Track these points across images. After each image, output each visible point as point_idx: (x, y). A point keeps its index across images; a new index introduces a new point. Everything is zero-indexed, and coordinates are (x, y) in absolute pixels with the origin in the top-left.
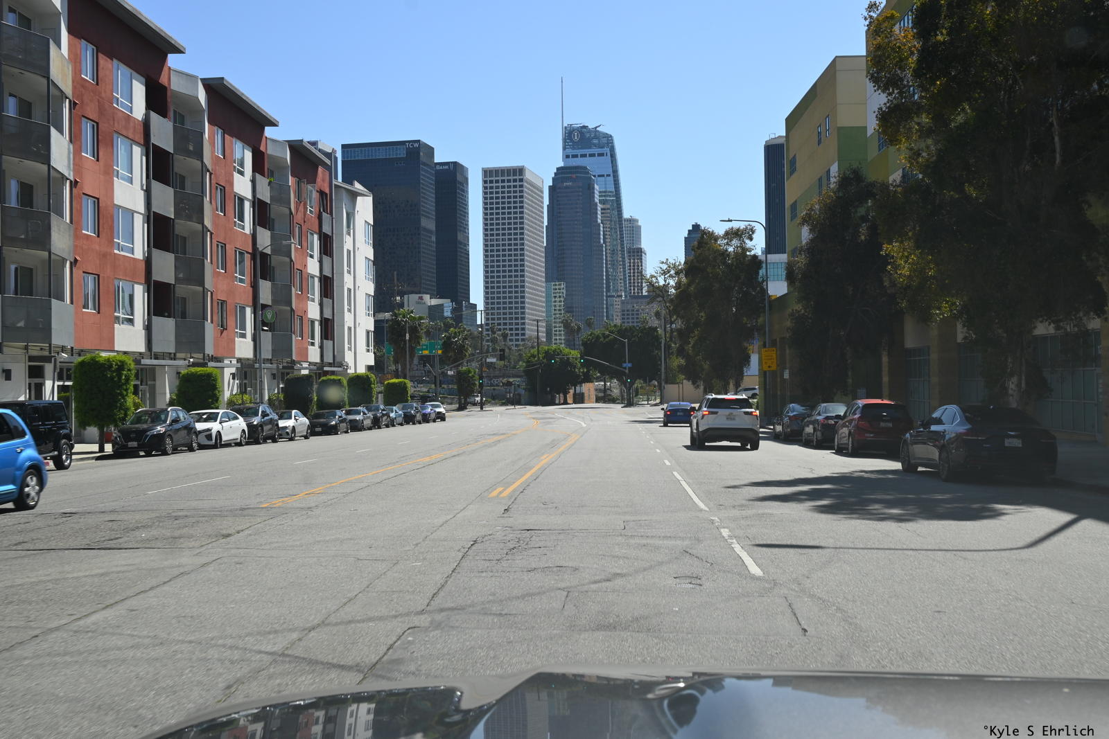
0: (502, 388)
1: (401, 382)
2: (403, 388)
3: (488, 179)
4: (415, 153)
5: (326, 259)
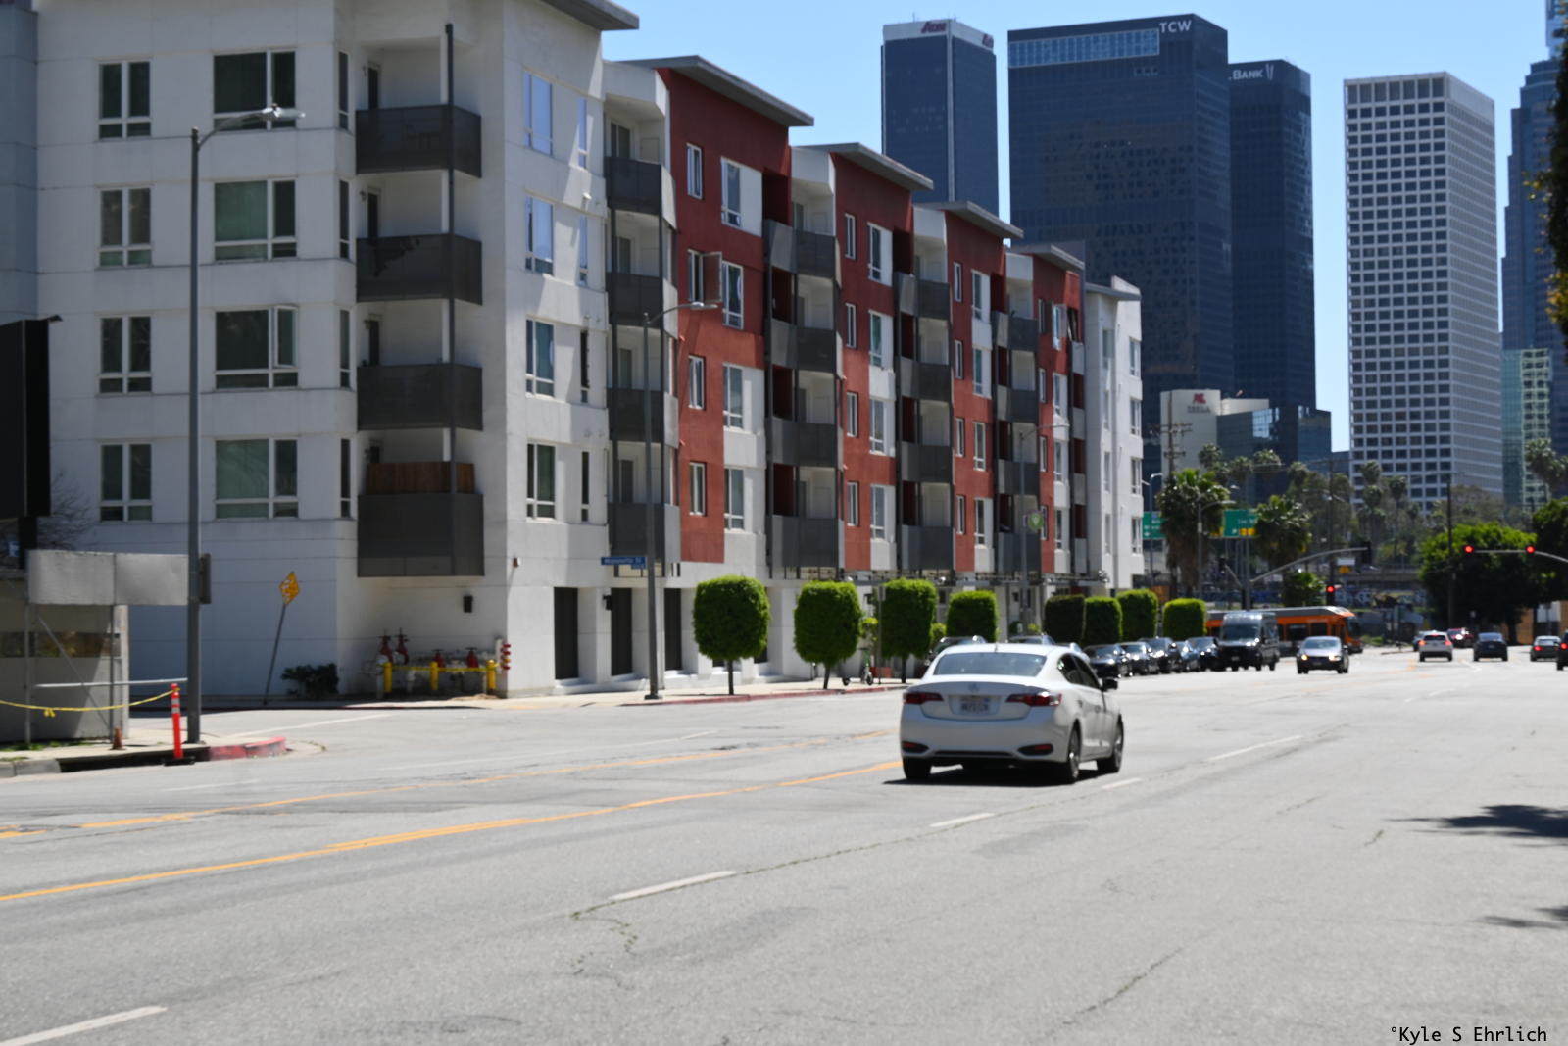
0: (1377, 613)
1: (1193, 604)
2: (1196, 613)
3: (1359, 106)
4: (1184, 43)
5: (1076, 412)
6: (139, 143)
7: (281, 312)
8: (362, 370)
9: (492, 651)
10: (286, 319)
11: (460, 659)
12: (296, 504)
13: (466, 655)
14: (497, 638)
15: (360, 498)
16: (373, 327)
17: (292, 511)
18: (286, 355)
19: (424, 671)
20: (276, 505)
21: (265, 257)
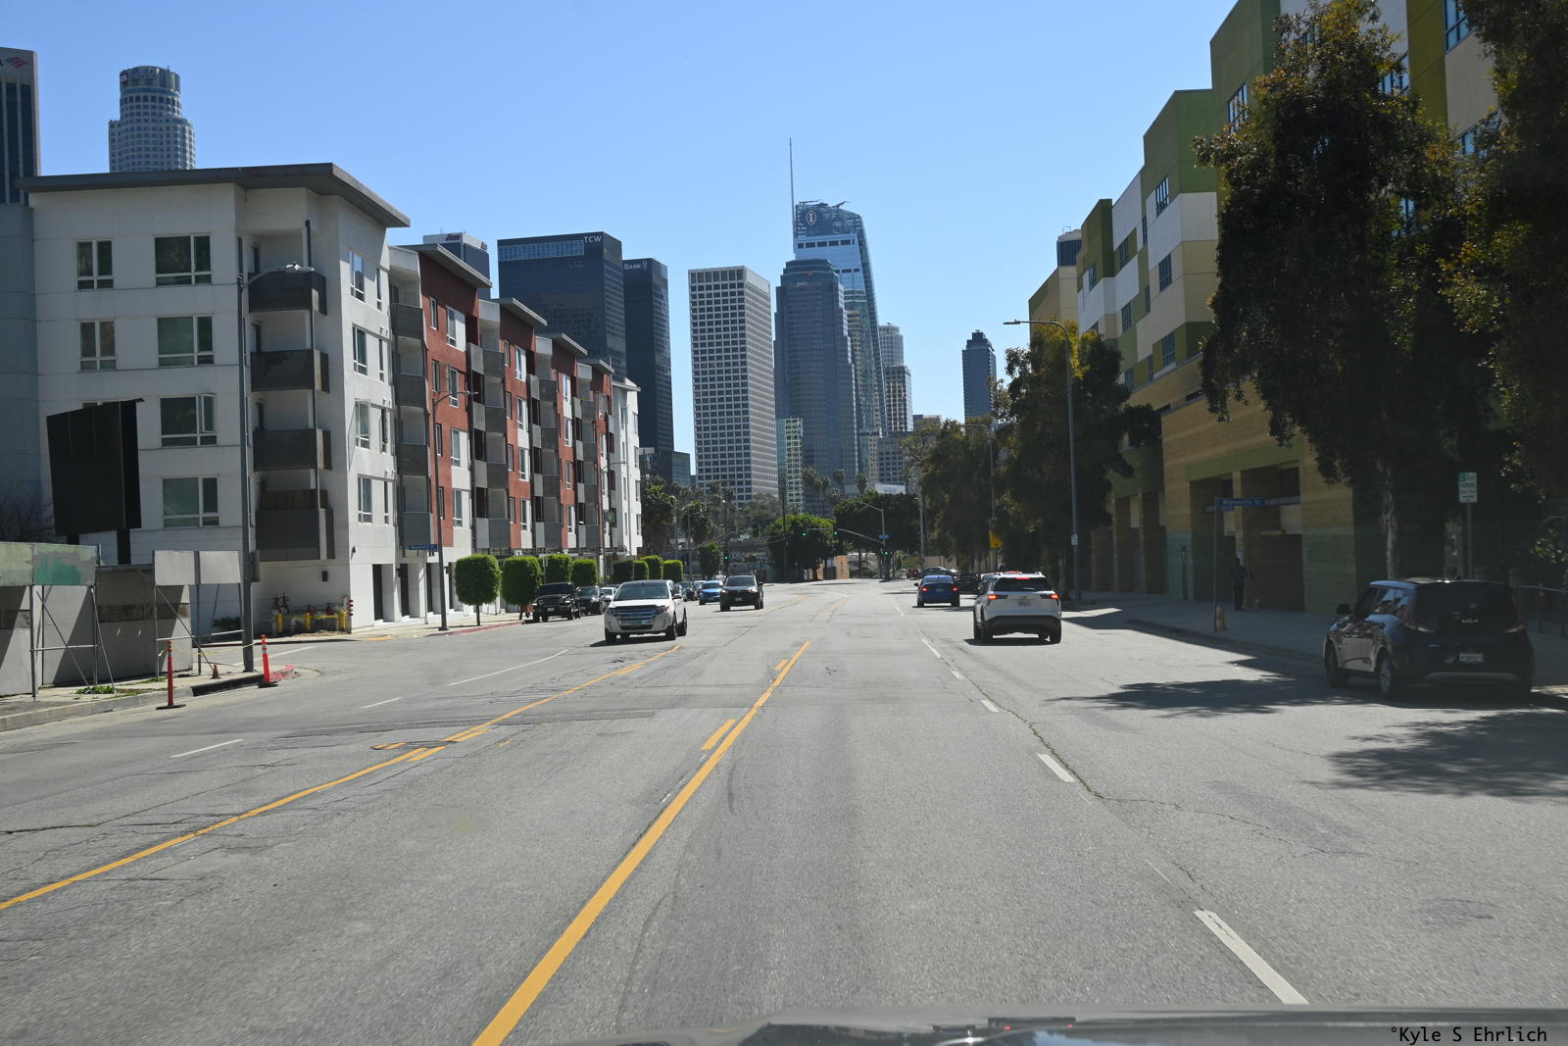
3: (697, 285)
4: (597, 248)
5: (611, 455)
6: (106, 292)
7: (206, 398)
8: (256, 433)
9: (341, 605)
10: (209, 402)
11: (322, 610)
12: (218, 518)
13: (325, 608)
14: (344, 597)
15: (256, 513)
16: (260, 407)
17: (215, 522)
18: (210, 425)
19: (301, 619)
20: (204, 518)
21: (193, 364)
